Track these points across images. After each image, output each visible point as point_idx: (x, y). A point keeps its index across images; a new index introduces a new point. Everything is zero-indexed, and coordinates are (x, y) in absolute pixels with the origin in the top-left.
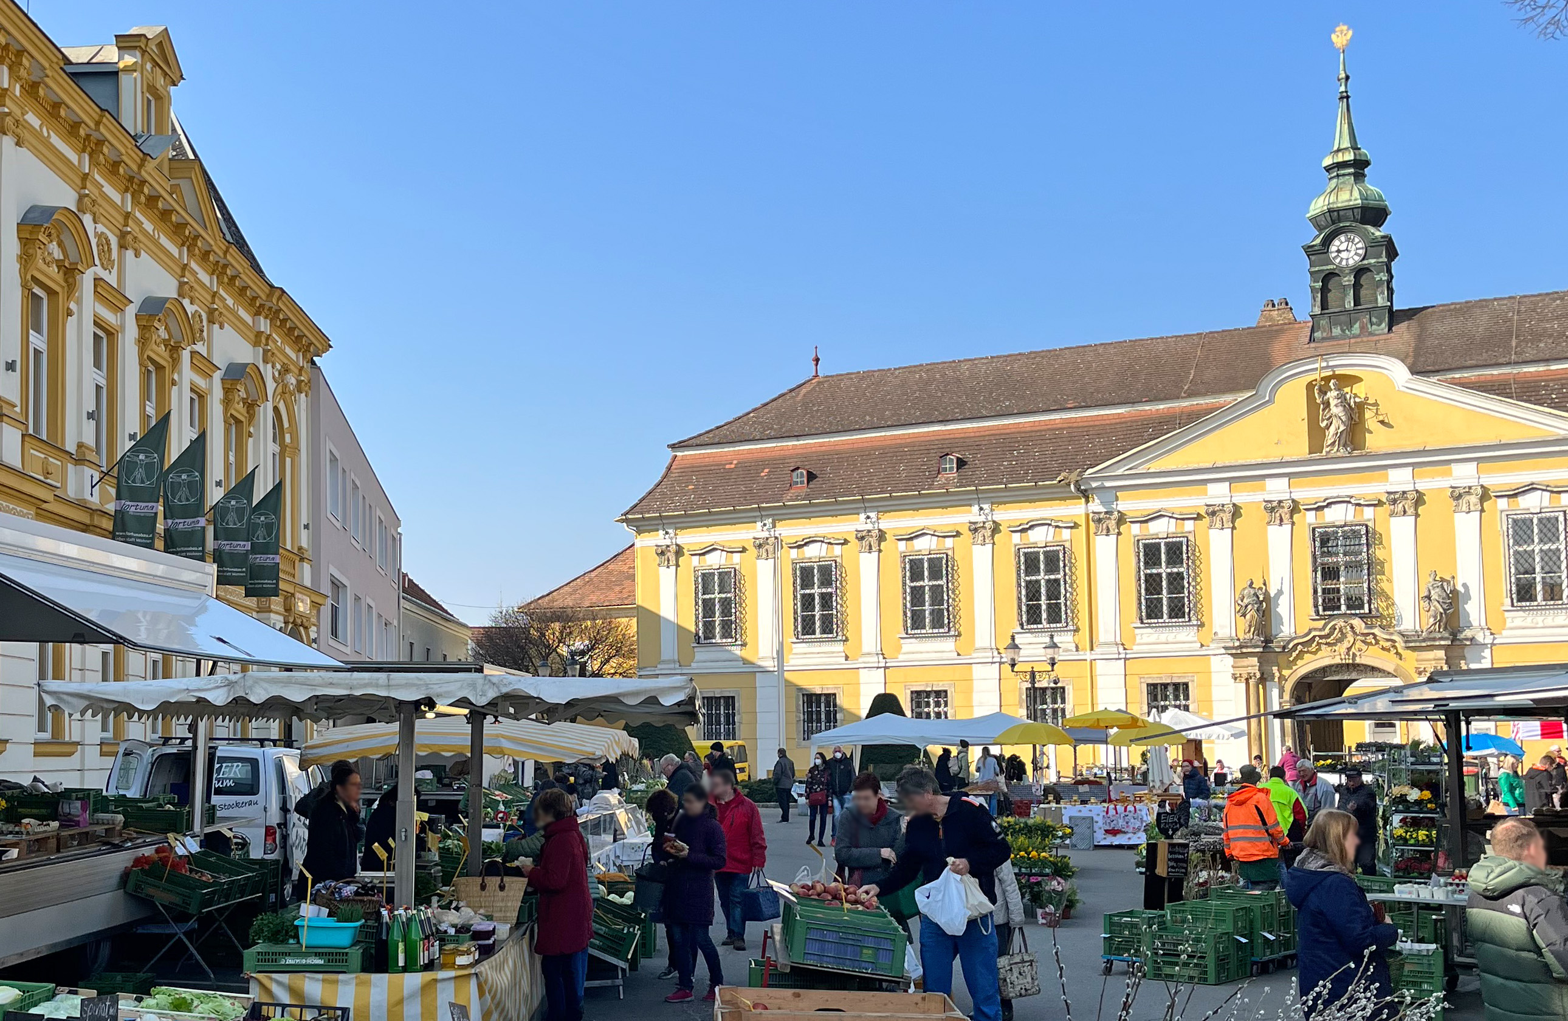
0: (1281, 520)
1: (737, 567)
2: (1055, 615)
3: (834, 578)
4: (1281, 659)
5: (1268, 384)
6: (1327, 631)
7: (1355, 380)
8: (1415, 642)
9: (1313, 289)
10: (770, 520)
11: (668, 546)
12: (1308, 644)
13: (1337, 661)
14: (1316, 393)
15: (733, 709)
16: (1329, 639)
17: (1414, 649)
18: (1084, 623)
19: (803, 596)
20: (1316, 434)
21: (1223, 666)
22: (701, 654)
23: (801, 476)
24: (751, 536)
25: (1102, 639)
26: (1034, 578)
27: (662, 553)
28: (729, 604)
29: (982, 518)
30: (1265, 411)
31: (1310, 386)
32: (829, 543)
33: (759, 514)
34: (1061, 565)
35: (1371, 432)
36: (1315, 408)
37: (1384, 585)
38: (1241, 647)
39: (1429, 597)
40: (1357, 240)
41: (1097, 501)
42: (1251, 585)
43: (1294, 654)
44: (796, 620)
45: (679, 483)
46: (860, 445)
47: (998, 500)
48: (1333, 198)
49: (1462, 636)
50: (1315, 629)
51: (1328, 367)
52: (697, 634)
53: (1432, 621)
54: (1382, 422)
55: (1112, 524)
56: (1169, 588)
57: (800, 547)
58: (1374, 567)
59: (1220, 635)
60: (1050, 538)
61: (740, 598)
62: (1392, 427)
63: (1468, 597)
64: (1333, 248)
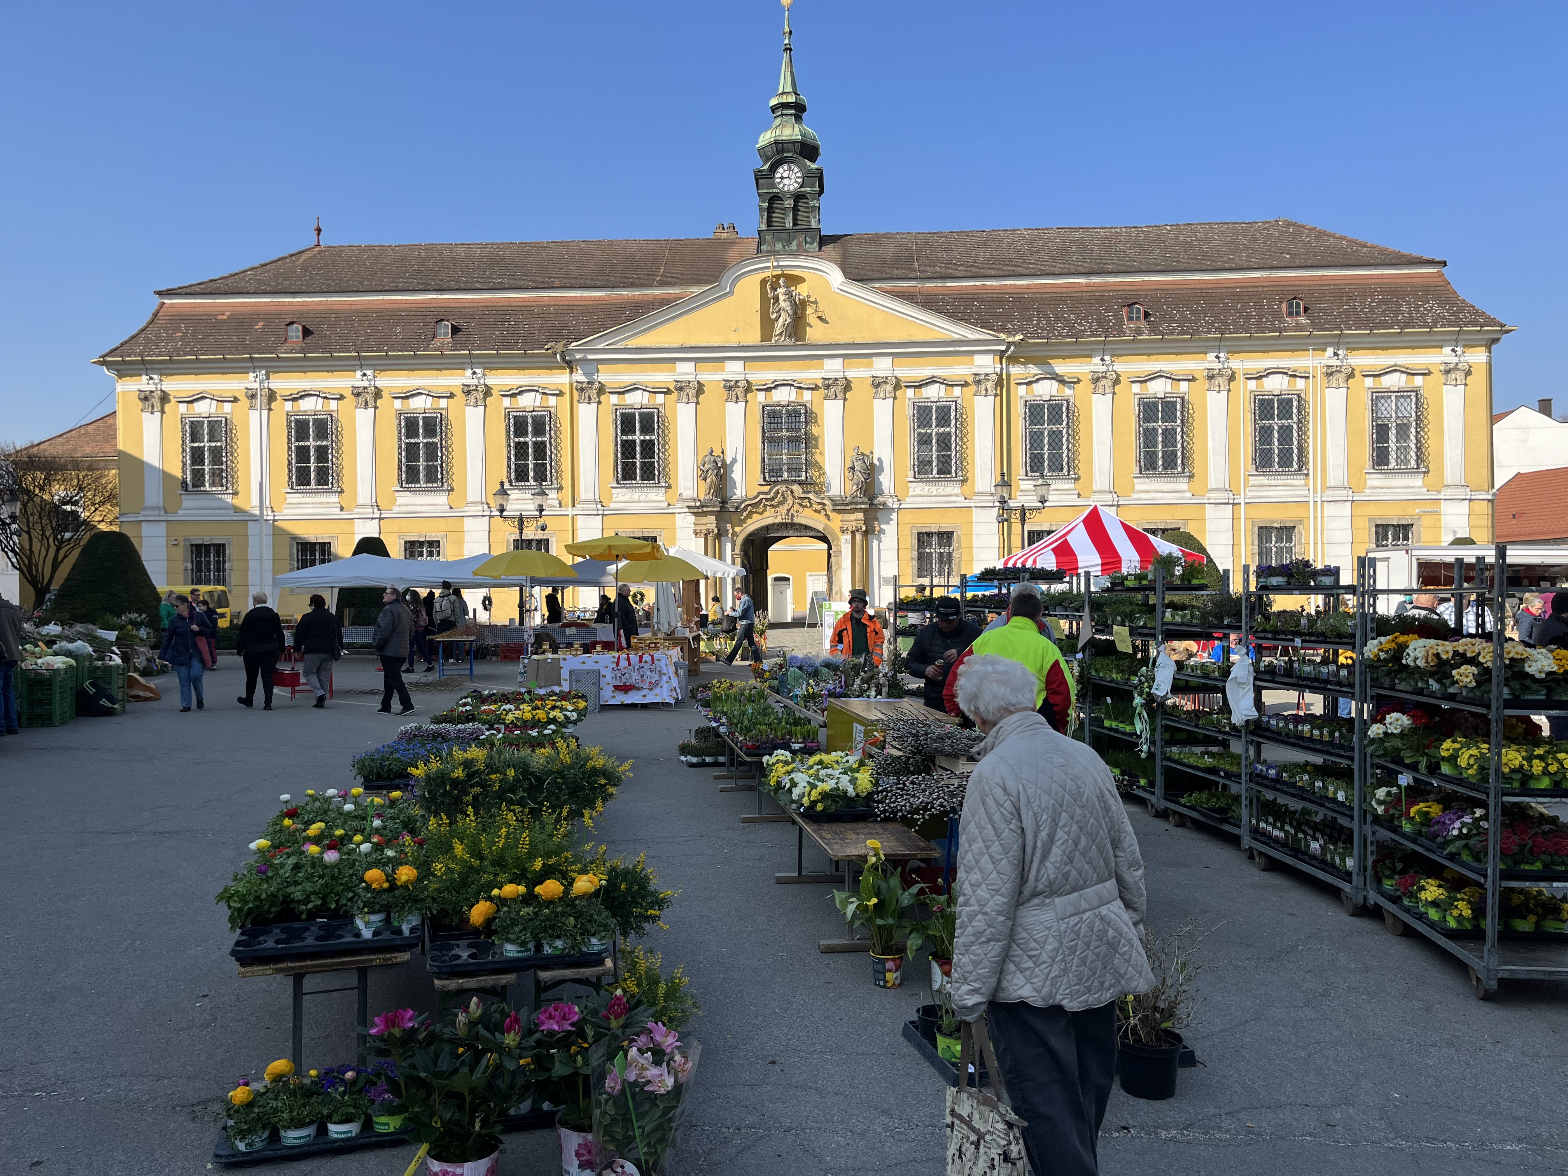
0: (737, 398)
1: (228, 417)
2: (541, 476)
3: (329, 431)
4: (734, 517)
5: (727, 279)
6: (772, 495)
7: (800, 280)
8: (841, 506)
9: (761, 209)
10: (263, 372)
11: (152, 392)
12: (756, 506)
13: (779, 520)
14: (768, 287)
15: (224, 556)
16: (772, 502)
17: (839, 511)
18: (567, 482)
19: (297, 447)
20: (767, 324)
21: (686, 522)
22: (190, 502)
23: (295, 332)
24: (242, 386)
25: (583, 497)
26: (522, 439)
27: (146, 399)
28: (220, 452)
29: (475, 382)
30: (726, 301)
31: (763, 282)
32: (325, 398)
33: (251, 364)
34: (548, 428)
35: (810, 326)
36: (767, 302)
37: (818, 457)
38: (702, 506)
39: (853, 468)
40: (796, 170)
41: (580, 372)
42: (711, 454)
43: (745, 514)
44: (290, 471)
45: (166, 330)
46: (358, 307)
47: (490, 365)
48: (778, 132)
49: (876, 501)
50: (763, 493)
51: (778, 267)
52: (184, 482)
53: (855, 487)
54: (820, 318)
55: (593, 393)
56: (641, 453)
57: (294, 400)
58: (810, 442)
59: (684, 496)
60: (537, 404)
61: (232, 447)
62: (827, 323)
63: (881, 469)
64: (778, 175)
